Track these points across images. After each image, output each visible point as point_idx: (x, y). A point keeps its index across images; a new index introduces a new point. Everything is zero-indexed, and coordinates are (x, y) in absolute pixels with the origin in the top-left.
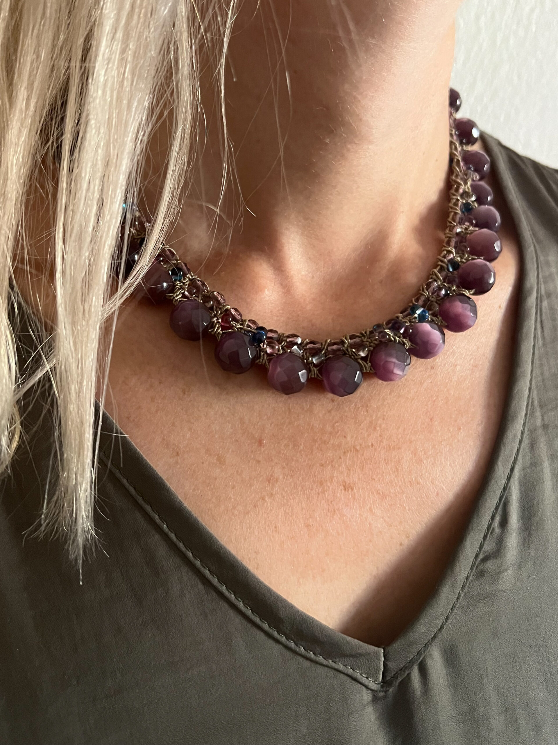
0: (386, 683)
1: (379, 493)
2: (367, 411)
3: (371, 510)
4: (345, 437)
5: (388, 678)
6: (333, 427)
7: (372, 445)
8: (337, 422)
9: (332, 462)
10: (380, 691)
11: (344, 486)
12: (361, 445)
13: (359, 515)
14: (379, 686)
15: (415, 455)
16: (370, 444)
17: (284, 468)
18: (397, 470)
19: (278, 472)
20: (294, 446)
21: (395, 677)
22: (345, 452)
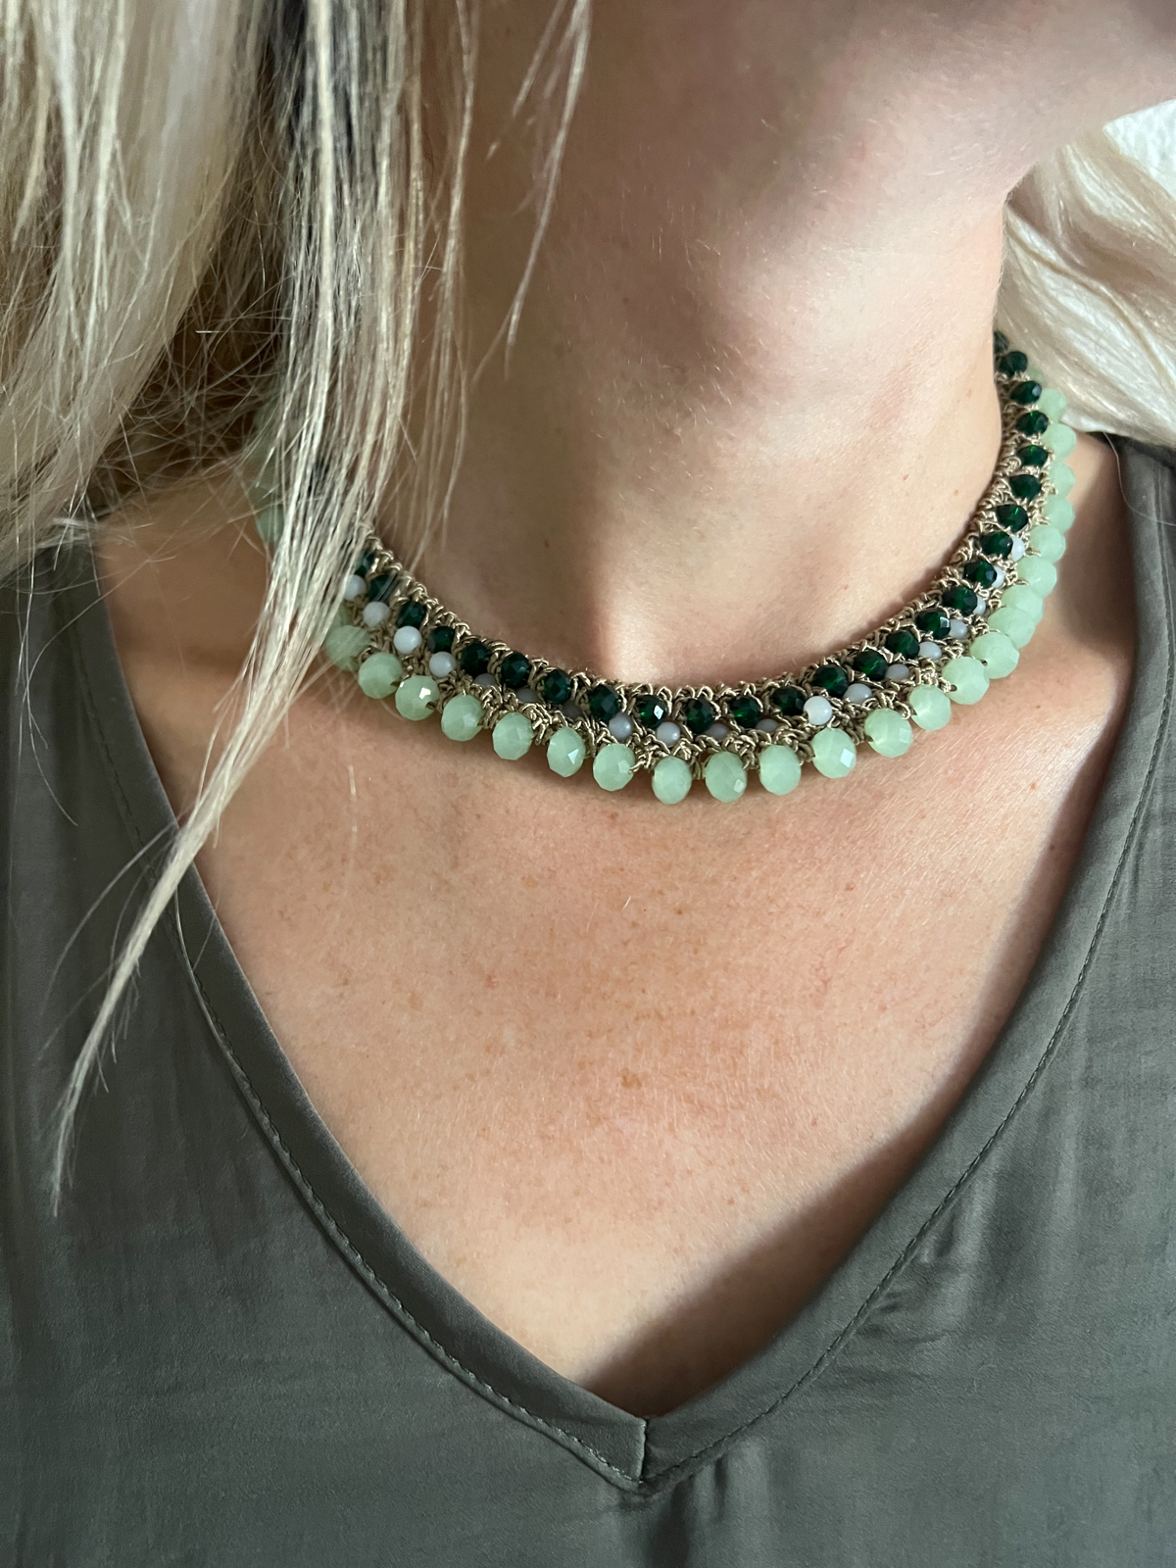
0: (648, 1483)
1: (692, 1102)
2: (696, 951)
3: (671, 1128)
4: (643, 991)
5: (651, 1475)
6: (625, 969)
7: (693, 1013)
8: (632, 963)
9: (610, 1031)
10: (634, 1493)
11: (625, 1078)
12: (670, 1009)
13: (647, 1133)
14: (635, 1484)
15: (776, 1043)
16: (688, 1011)
17: (521, 1029)
18: (735, 1064)
19: (509, 1036)
20: (547, 994)
21: (665, 1475)
22: (637, 1019)
